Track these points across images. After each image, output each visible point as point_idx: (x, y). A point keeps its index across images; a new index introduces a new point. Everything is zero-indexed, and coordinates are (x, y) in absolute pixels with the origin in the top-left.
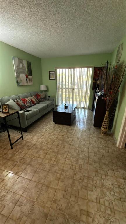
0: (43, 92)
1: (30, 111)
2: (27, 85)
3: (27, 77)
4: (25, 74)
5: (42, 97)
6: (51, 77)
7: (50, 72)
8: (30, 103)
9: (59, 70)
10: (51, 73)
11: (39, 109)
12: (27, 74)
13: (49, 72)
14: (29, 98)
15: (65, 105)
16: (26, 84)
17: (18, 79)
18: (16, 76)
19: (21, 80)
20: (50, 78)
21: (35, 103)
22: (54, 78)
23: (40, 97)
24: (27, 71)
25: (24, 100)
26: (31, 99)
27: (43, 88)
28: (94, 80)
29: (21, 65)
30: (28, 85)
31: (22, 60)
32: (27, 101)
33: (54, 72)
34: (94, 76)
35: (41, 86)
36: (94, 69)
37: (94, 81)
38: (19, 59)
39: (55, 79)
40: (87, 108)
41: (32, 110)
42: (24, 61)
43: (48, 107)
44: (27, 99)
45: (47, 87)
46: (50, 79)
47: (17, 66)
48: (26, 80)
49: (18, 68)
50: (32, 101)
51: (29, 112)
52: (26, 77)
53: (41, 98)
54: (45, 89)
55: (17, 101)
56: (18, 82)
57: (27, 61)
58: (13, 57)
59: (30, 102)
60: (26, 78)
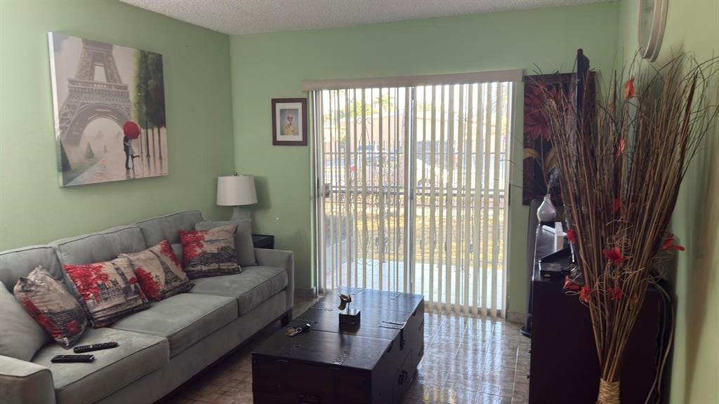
0: (236, 214)
1: (96, 354)
2: (130, 181)
3: (131, 133)
4: (119, 122)
5: (210, 248)
6: (282, 134)
7: (279, 106)
8: (126, 291)
9: (326, 93)
10: (282, 111)
11: (169, 332)
12: (133, 118)
13: (274, 101)
14: (121, 261)
15: (342, 307)
16: (121, 175)
17: (68, 149)
18: (58, 134)
19: (90, 155)
20: (280, 138)
21: (162, 287)
22: (299, 138)
23: (199, 251)
24: (139, 103)
25: (85, 277)
26: (138, 264)
27: (232, 192)
28: (526, 146)
29: (100, 74)
30: (134, 179)
31: (110, 47)
32: (105, 277)
33: (299, 106)
34: (526, 125)
35: (221, 179)
36: (521, 86)
37: (531, 153)
38: (87, 42)
39: (305, 142)
40: (499, 314)
41: (113, 345)
42: (117, 52)
43: (239, 316)
44: (108, 268)
45: (260, 187)
46: (276, 143)
47: (71, 82)
48: (127, 149)
49: (78, 89)
50: (141, 279)
51: (88, 360)
52: (123, 135)
53: (207, 258)
54: (248, 199)
55: (27, 286)
56: (65, 166)
57: (142, 52)
58: (50, 34)
59: (122, 284)
60: (126, 140)
